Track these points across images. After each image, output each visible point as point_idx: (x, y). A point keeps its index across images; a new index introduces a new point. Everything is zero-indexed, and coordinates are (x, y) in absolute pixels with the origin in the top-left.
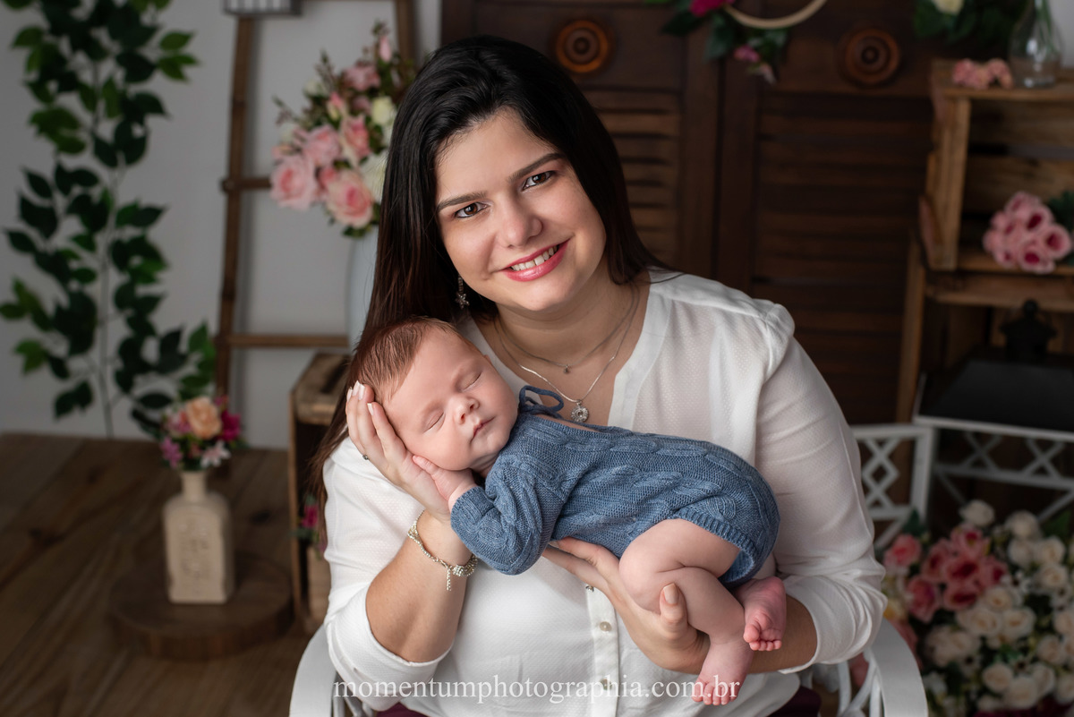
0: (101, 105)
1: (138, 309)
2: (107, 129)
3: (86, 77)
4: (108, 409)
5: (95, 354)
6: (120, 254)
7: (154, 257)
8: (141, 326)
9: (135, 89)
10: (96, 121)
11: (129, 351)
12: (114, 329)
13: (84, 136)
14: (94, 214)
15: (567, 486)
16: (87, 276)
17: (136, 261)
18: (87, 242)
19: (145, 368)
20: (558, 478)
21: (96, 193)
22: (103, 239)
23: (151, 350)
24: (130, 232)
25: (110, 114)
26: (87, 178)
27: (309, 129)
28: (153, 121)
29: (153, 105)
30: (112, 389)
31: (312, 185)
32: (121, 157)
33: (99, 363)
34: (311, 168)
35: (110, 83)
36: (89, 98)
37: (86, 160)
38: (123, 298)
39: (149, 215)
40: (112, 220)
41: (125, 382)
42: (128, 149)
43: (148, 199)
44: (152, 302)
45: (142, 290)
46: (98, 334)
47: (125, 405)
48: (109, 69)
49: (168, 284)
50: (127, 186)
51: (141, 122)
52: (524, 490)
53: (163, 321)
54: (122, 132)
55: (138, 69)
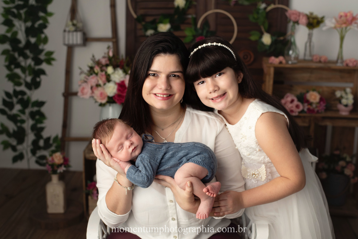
0: (27, 72)
1: (38, 131)
2: (29, 79)
3: (23, 64)
4: (28, 160)
5: (25, 145)
6: (33, 115)
7: (42, 116)
8: (39, 136)
9: (37, 67)
10: (26, 77)
11: (35, 143)
12: (31, 137)
13: (22, 81)
14: (25, 103)
15: (159, 161)
16: (23, 121)
17: (37, 117)
18: (23, 112)
19: (40, 148)
20: (156, 159)
21: (25, 97)
22: (27, 111)
23: (41, 143)
24: (35, 109)
25: (30, 75)
26: (23, 93)
27: (89, 76)
28: (43, 77)
29: (43, 72)
30: (30, 154)
31: (90, 91)
32: (33, 87)
33: (26, 147)
34: (90, 86)
35: (30, 66)
36: (24, 70)
37: (23, 88)
38: (33, 128)
39: (41, 104)
40: (30, 105)
41: (34, 152)
42: (35, 85)
43: (41, 99)
44: (42, 129)
45: (39, 125)
46: (26, 138)
47: (34, 159)
48: (30, 62)
49: (46, 124)
50: (35, 95)
51: (39, 77)
52: (147, 163)
53: (45, 134)
54: (33, 80)
55: (38, 62)
